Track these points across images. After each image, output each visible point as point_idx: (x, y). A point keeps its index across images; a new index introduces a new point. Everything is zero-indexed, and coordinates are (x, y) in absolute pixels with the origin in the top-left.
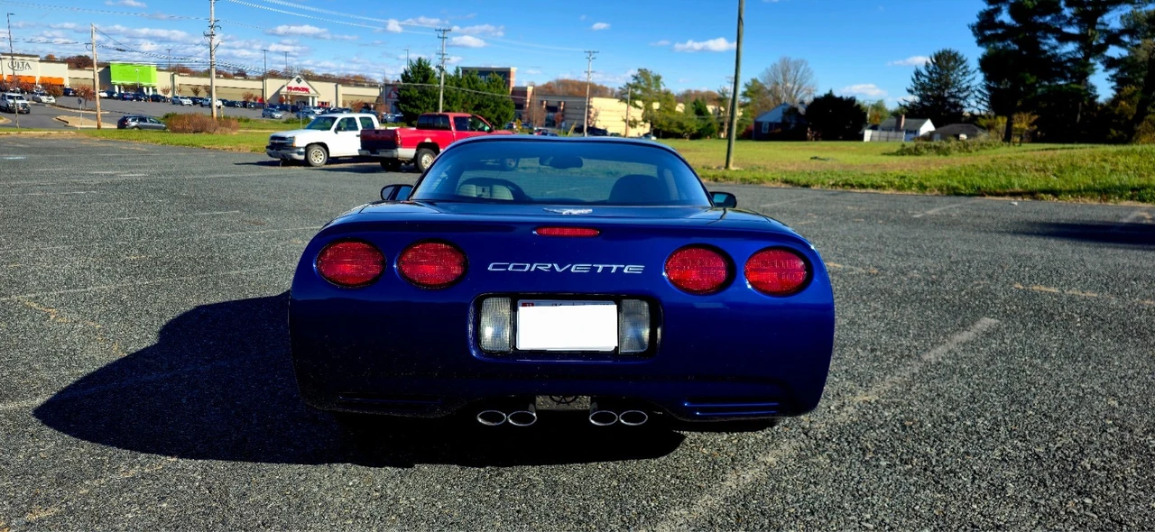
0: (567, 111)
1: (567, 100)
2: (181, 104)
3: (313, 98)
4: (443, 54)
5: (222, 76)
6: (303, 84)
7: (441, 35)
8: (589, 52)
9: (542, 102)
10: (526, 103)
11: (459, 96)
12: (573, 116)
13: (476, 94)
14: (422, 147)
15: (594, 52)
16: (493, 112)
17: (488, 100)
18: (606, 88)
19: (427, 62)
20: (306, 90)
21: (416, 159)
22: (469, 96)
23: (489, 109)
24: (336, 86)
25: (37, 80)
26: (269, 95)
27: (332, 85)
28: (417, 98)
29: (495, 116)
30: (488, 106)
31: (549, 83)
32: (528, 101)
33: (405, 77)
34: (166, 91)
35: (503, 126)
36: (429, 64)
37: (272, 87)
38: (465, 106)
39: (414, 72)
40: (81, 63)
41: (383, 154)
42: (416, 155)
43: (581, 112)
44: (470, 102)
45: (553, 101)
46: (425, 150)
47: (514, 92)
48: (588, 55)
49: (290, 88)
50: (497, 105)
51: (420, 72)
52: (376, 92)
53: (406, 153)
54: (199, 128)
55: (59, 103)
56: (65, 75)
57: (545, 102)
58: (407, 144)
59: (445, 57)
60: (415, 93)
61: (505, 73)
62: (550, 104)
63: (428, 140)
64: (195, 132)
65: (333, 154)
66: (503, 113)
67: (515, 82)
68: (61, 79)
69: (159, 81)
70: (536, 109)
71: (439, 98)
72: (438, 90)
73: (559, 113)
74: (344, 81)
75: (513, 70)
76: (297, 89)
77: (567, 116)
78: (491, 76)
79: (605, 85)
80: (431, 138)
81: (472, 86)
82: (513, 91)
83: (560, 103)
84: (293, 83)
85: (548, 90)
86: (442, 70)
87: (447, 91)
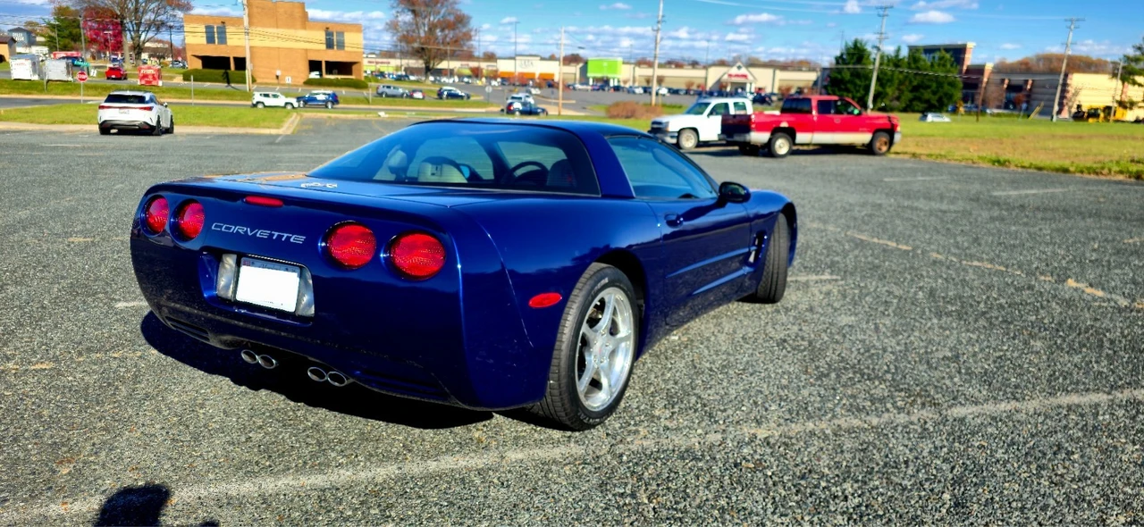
0: (1035, 90)
1: (1037, 78)
2: (634, 92)
3: (751, 84)
4: (881, 33)
5: (673, 66)
6: (744, 71)
7: (881, 12)
8: (1071, 21)
9: (1003, 81)
10: (982, 82)
11: (895, 77)
12: (1040, 96)
13: (916, 74)
14: (776, 131)
15: (1078, 20)
16: (934, 93)
17: (930, 80)
18: (1106, 62)
19: (863, 43)
20: (745, 76)
21: (769, 145)
22: (906, 77)
23: (929, 90)
24: (774, 72)
25: (537, 76)
26: (710, 83)
27: (770, 71)
28: (849, 82)
29: (937, 97)
30: (929, 87)
31: (1027, 58)
32: (985, 80)
33: (839, 60)
34: (625, 82)
35: (945, 109)
36: (865, 44)
37: (714, 75)
38: (901, 87)
39: (848, 54)
40: (572, 59)
41: (737, 138)
42: (770, 140)
43: (1051, 91)
44: (907, 83)
45: (1017, 79)
46: (780, 134)
47: (969, 71)
48: (1069, 24)
49: (730, 76)
50: (940, 85)
51: (856, 54)
52: (813, 76)
53: (759, 137)
54: (630, 114)
55: (544, 95)
56: (556, 70)
57: (1007, 81)
58: (761, 127)
59: (883, 36)
60: (847, 76)
61: (958, 52)
62: (1013, 83)
63: (784, 125)
64: (627, 117)
65: (703, 138)
66: (946, 94)
67: (970, 59)
68: (553, 75)
69: (623, 74)
70: (992, 88)
71: (870, 80)
72: (872, 71)
73: (1024, 93)
74: (784, 67)
75: (970, 45)
76: (737, 76)
77: (1033, 96)
78: (937, 55)
79: (1104, 58)
80: (788, 122)
81: (913, 66)
82: (967, 70)
83: (1026, 82)
84: (734, 71)
85: (1023, 67)
86: (878, 49)
87: (882, 72)
